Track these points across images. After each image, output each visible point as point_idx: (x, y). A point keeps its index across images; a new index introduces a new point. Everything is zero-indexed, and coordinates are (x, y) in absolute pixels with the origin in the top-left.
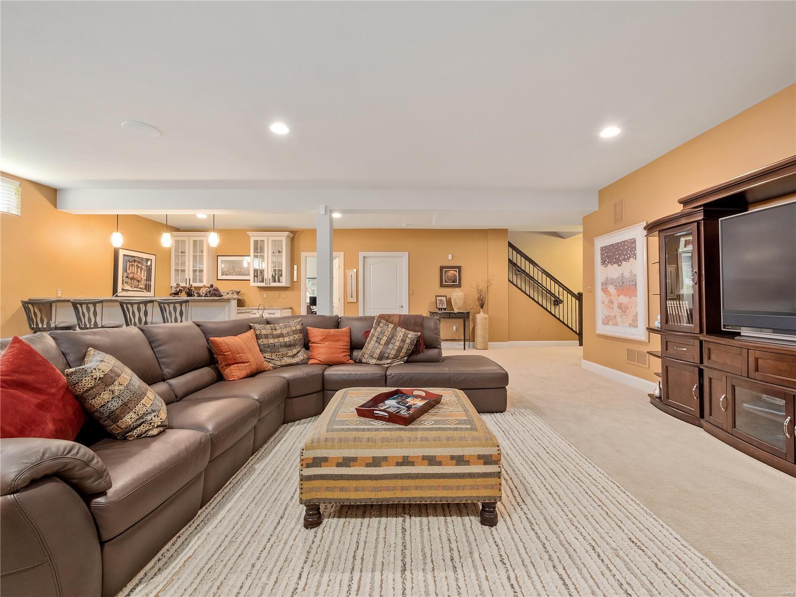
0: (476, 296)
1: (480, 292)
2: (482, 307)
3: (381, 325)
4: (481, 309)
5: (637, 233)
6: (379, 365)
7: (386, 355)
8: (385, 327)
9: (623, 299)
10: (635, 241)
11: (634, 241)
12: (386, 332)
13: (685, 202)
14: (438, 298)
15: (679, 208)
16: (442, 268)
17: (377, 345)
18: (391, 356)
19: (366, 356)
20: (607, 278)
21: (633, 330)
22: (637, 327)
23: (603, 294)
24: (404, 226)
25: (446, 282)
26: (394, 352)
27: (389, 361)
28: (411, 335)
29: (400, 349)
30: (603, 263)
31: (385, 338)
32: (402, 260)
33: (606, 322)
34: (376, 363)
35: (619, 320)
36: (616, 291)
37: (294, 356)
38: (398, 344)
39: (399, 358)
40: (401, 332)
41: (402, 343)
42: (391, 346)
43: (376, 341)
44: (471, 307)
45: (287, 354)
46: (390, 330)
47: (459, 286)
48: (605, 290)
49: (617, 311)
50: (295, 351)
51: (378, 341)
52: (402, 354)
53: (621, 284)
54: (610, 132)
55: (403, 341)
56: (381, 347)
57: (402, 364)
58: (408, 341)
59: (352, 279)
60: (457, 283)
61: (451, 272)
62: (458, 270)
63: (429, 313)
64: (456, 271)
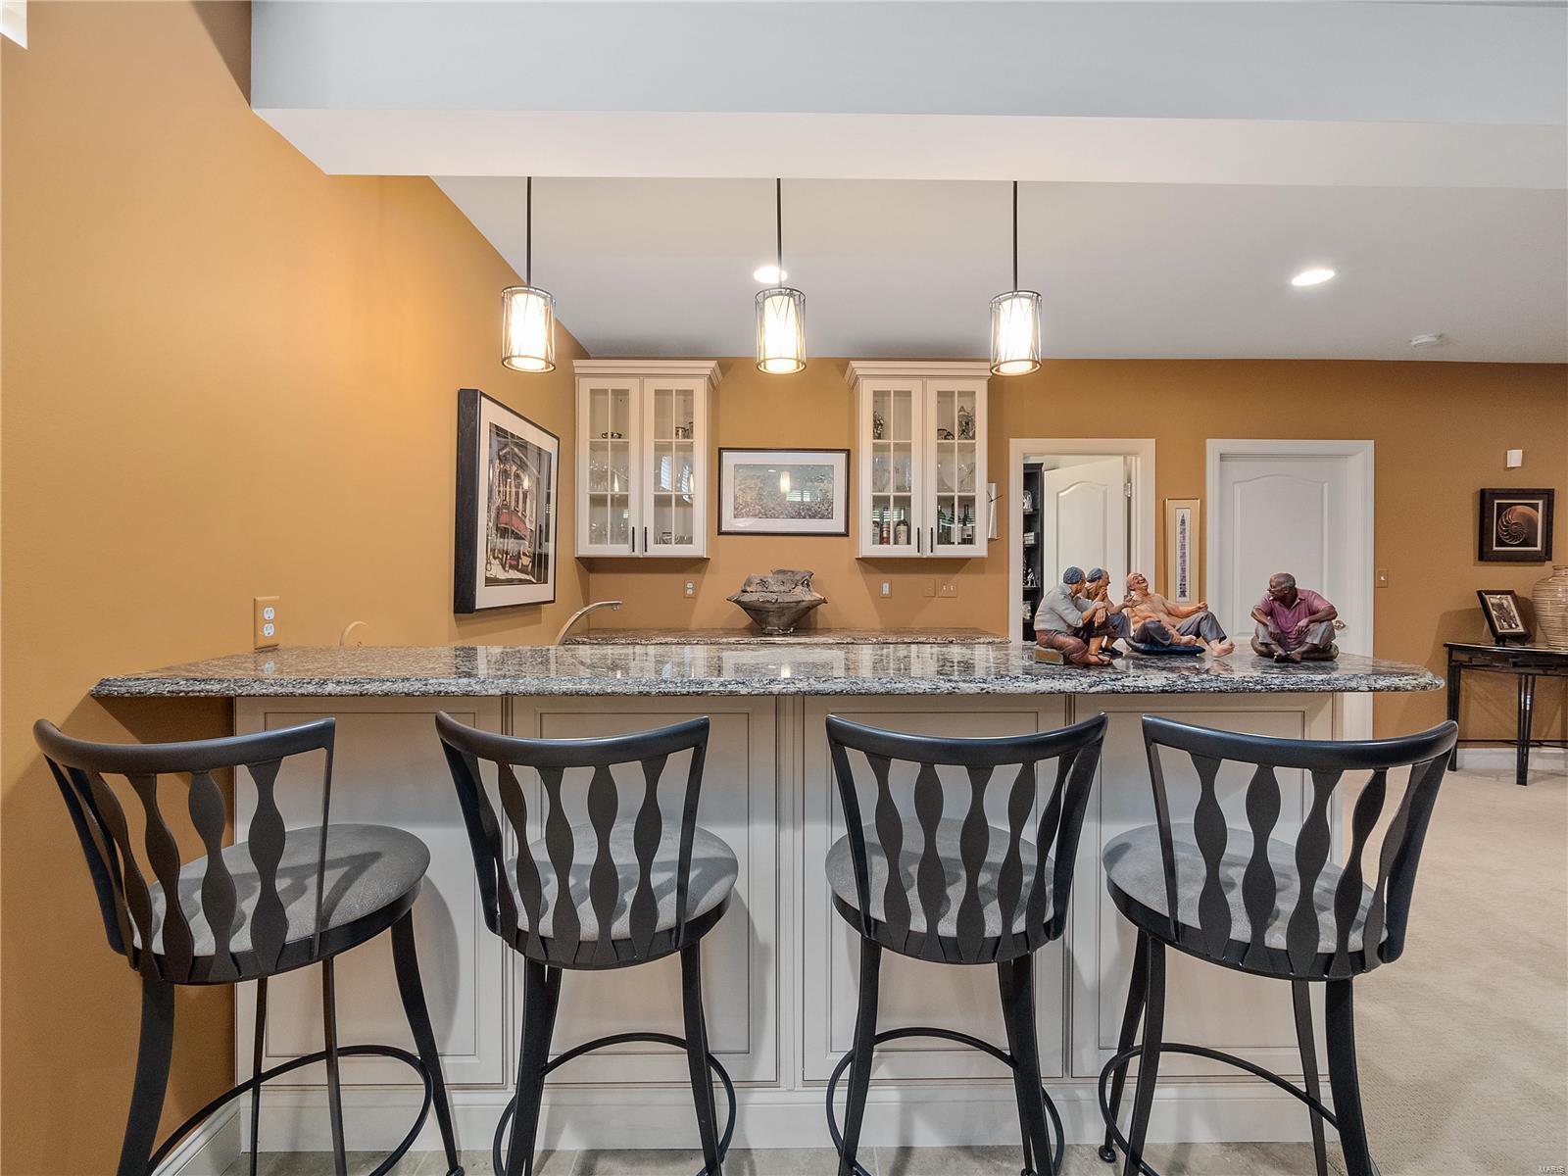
16: (1485, 497)
25: (1500, 543)
32: (1357, 461)
47: (1545, 557)
59: (1183, 532)
60: (1539, 548)
61: (1520, 510)
62: (1540, 502)
63: (1447, 649)
64: (1535, 507)
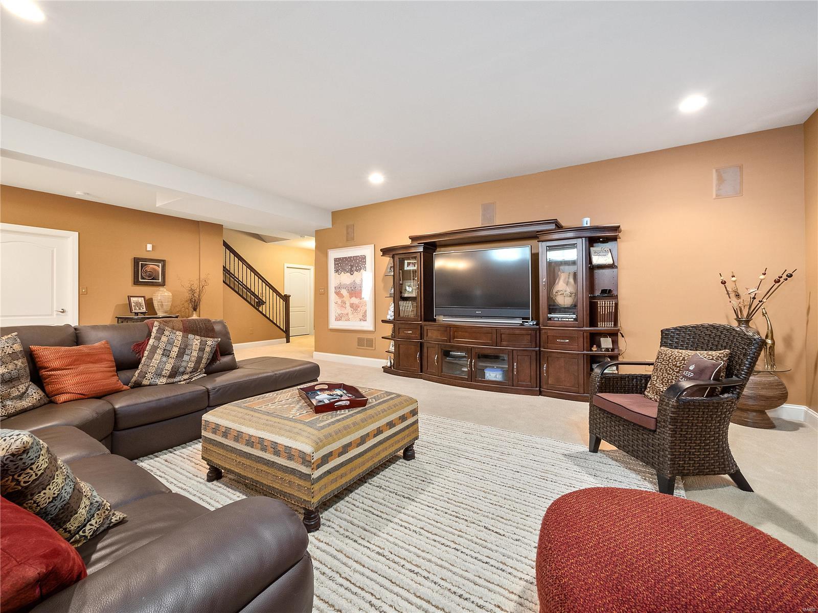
0: (187, 295)
1: (192, 291)
2: (195, 309)
3: (166, 333)
4: (194, 312)
5: (367, 251)
6: (173, 383)
7: (181, 370)
8: (173, 336)
9: (355, 300)
10: (365, 257)
11: (363, 258)
12: (176, 341)
13: (413, 239)
14: (133, 299)
15: (408, 242)
16: (136, 261)
17: (164, 359)
18: (189, 370)
19: (149, 376)
20: (341, 283)
21: (363, 323)
22: (366, 320)
23: (337, 296)
24: (79, 194)
25: (143, 278)
26: (191, 365)
27: (186, 377)
28: (210, 342)
29: (199, 359)
30: (337, 271)
31: (176, 349)
32: (69, 241)
33: (338, 318)
34: (168, 382)
35: (350, 316)
36: (348, 294)
37: (21, 397)
38: (195, 354)
39: (199, 370)
40: (195, 341)
41: (201, 353)
42: (186, 358)
43: (163, 354)
44: (178, 310)
45: (9, 394)
46: (180, 338)
47: (163, 284)
48: (338, 293)
49: (349, 310)
50: (22, 388)
51: (166, 353)
52: (202, 366)
53: (352, 288)
54: (376, 178)
55: (202, 350)
56: (172, 361)
57: (204, 376)
58: (208, 349)
60: (160, 281)
61: (151, 266)
62: (160, 264)
63: (117, 319)
64: (158, 266)
